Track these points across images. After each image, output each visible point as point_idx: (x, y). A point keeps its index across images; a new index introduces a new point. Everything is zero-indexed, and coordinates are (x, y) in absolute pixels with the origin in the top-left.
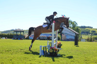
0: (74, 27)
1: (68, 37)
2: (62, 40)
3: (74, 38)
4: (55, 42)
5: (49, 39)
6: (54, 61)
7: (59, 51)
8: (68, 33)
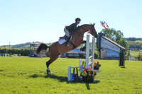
0: (118, 38)
1: (110, 54)
2: (100, 59)
3: (118, 55)
4: (90, 61)
5: (82, 56)
6: (88, 88)
7: (95, 74)
8: (109, 48)
